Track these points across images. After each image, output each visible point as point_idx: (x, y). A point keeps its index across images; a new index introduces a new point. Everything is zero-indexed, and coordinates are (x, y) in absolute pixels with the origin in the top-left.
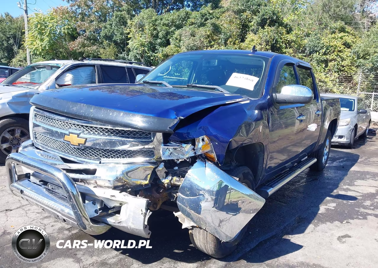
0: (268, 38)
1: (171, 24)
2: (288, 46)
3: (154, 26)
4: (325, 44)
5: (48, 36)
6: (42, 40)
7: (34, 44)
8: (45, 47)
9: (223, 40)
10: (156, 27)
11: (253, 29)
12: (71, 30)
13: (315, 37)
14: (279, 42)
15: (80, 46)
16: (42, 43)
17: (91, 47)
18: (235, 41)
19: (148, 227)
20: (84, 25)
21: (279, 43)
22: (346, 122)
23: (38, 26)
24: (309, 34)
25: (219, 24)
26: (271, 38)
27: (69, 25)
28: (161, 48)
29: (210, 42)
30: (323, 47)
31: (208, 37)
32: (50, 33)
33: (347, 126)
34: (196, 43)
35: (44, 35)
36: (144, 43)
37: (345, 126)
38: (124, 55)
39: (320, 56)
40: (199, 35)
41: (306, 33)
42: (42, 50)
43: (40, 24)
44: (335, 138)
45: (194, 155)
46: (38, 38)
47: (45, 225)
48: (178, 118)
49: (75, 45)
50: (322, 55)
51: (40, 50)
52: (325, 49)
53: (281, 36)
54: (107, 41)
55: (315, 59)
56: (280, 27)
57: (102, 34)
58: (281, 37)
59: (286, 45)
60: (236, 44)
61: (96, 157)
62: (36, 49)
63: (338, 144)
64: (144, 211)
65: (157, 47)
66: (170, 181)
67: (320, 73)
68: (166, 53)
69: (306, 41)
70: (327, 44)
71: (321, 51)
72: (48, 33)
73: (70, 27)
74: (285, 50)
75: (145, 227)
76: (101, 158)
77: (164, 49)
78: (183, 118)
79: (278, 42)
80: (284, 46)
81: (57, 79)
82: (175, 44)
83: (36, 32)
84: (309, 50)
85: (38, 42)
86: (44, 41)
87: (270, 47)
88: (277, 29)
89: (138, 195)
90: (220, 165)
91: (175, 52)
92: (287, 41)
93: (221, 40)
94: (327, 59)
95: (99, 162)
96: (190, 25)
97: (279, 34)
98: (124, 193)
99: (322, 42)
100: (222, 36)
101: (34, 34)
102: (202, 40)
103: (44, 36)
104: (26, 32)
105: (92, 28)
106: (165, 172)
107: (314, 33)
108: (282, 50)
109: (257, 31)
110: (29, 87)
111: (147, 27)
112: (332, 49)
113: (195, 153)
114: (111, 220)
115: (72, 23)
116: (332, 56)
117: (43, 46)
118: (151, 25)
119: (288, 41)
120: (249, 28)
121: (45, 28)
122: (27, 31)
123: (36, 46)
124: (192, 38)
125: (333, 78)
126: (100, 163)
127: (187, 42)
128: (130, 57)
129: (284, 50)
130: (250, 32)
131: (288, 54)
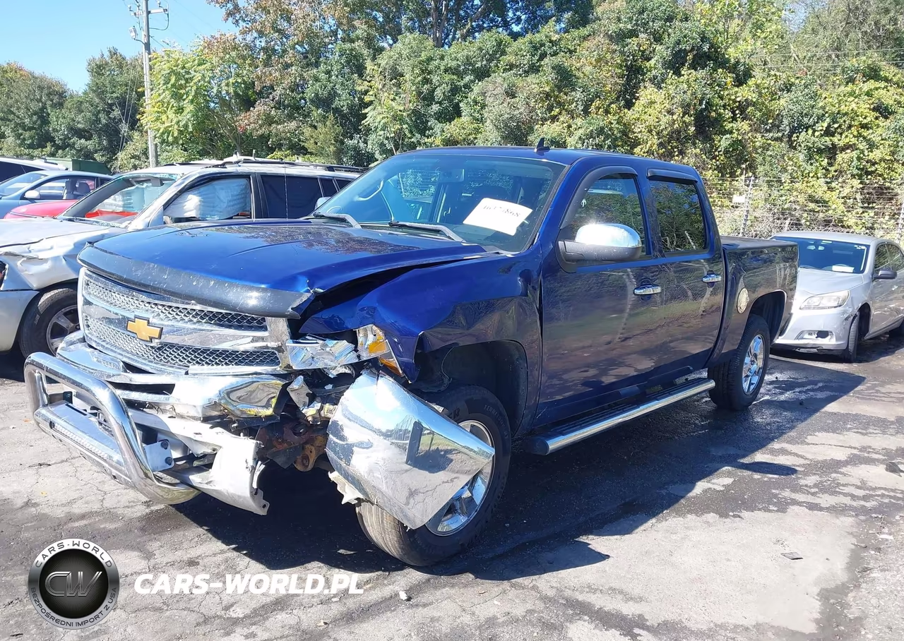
0: (688, 97)
1: (463, 67)
2: (738, 115)
3: (424, 74)
4: (827, 108)
5: (192, 102)
6: (180, 110)
7: (163, 120)
8: (186, 126)
9: (580, 103)
10: (429, 77)
11: (654, 76)
12: (243, 86)
13: (803, 93)
14: (717, 105)
15: (260, 122)
16: (180, 118)
17: (286, 124)
18: (609, 106)
19: (261, 493)
20: (271, 75)
21: (714, 108)
22: (835, 300)
23: (170, 80)
24: (791, 85)
25: (571, 66)
26: (696, 97)
27: (238, 75)
28: (440, 125)
29: (550, 109)
30: (823, 115)
31: (547, 98)
32: (195, 96)
33: (838, 308)
34: (516, 112)
35: (184, 100)
36: (401, 113)
37: (833, 309)
38: (358, 142)
39: (817, 137)
40: (525, 94)
41: (783, 82)
42: (181, 132)
43: (175, 74)
44: (810, 337)
45: (357, 361)
46: (173, 106)
47: (105, 493)
48: (311, 291)
49: (249, 121)
50: (822, 135)
51: (176, 135)
52: (828, 120)
53: (720, 91)
54: (320, 111)
55: (803, 145)
56: (720, 70)
57: (309, 94)
58: (722, 93)
59: (733, 112)
60: (610, 114)
61: (181, 363)
62: (167, 131)
63: (815, 350)
64: (251, 463)
65: (432, 122)
66: (319, 411)
67: (814, 179)
68: (451, 136)
69: (782, 102)
70: (834, 109)
71: (818, 127)
72: (193, 94)
73: (239, 81)
74: (731, 125)
75: (254, 493)
76: (189, 364)
77: (447, 126)
78: (322, 291)
79: (713, 106)
80: (728, 114)
81: (167, 206)
82: (471, 115)
83: (167, 92)
84: (790, 124)
85: (171, 114)
86: (184, 113)
87: (693, 119)
88: (711, 74)
89: (242, 434)
90: (410, 382)
91: (470, 134)
92: (737, 104)
93: (575, 104)
94: (832, 144)
95: (184, 371)
96: (505, 70)
97: (717, 88)
98: (219, 429)
99: (821, 104)
100: (578, 95)
101: (162, 97)
102: (532, 104)
103: (185, 102)
104: (147, 93)
105: (287, 82)
106: (308, 395)
107: (803, 81)
108: (722, 126)
109: (663, 81)
110: (111, 223)
111: (407, 77)
112: (845, 121)
113: (359, 357)
114: (195, 479)
115: (245, 72)
116: (846, 136)
117: (181, 124)
118: (417, 71)
119: (739, 102)
120: (644, 74)
121: (185, 84)
122: (149, 90)
123: (166, 125)
124: (508, 100)
125: (846, 191)
126: (187, 373)
127: (496, 110)
128: (371, 147)
129: (728, 126)
130: (647, 84)
131: (738, 134)
